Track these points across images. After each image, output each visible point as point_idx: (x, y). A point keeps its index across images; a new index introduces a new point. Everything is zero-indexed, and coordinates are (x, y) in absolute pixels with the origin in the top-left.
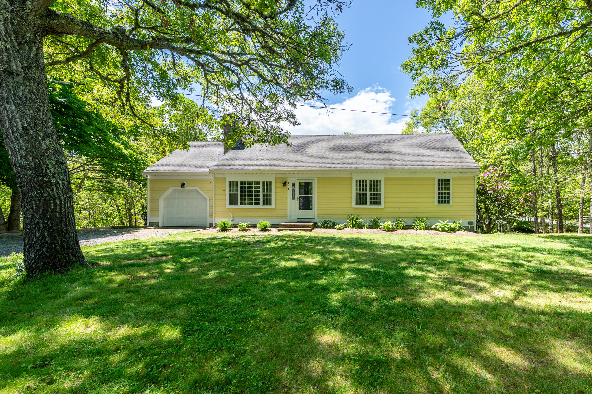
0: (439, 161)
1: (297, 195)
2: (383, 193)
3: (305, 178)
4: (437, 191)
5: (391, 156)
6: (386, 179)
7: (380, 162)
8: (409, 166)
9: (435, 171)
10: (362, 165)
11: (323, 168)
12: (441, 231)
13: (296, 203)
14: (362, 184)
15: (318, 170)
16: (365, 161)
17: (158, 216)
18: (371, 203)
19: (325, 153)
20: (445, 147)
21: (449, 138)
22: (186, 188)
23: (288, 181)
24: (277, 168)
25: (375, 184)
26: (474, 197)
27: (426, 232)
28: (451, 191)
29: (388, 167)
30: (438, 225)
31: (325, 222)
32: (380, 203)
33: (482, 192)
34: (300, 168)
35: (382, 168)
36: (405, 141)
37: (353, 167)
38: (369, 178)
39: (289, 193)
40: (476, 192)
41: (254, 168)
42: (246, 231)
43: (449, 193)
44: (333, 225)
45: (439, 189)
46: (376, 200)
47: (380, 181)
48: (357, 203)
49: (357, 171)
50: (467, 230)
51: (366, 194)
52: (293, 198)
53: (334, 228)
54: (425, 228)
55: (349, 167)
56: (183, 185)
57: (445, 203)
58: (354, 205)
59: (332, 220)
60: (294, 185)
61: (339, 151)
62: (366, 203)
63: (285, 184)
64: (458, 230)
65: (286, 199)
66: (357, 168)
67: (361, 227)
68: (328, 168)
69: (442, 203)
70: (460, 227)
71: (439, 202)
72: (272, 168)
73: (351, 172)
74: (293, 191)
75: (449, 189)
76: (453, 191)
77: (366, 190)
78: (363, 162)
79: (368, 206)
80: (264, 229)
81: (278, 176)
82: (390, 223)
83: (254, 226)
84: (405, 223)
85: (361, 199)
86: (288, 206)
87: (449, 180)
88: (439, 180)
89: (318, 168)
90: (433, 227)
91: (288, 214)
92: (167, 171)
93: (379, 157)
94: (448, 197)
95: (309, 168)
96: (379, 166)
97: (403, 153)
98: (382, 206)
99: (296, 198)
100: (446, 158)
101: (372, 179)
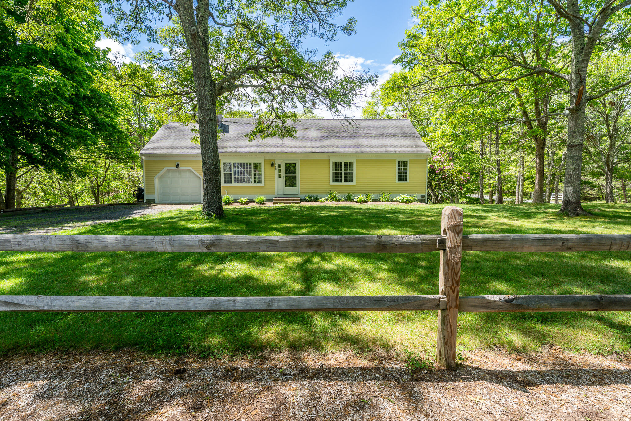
0: (399, 146)
1: (283, 174)
2: (354, 172)
3: (291, 160)
4: (397, 171)
5: (360, 141)
6: (357, 161)
7: (352, 147)
8: (376, 150)
9: (395, 155)
10: (338, 149)
11: (305, 151)
12: (402, 202)
13: (283, 181)
14: (338, 165)
15: (301, 153)
16: (340, 146)
17: (154, 193)
18: (345, 181)
19: (303, 137)
20: (404, 134)
21: (407, 124)
22: (181, 168)
23: (276, 163)
24: (266, 151)
25: (349, 165)
26: (425, 176)
27: (389, 203)
28: (408, 171)
29: (359, 151)
30: (399, 198)
31: (310, 197)
32: (352, 181)
33: (432, 171)
34: (286, 151)
35: (354, 152)
36: (370, 126)
37: (331, 151)
38: (343, 160)
39: (277, 172)
40: (427, 171)
41: (246, 152)
42: (247, 204)
43: (406, 173)
44: (316, 199)
45: (399, 169)
46: (349, 178)
47: (353, 163)
48: (333, 181)
49: (334, 154)
50: (420, 202)
51: (341, 174)
52: (280, 177)
53: (317, 201)
54: (388, 201)
55: (327, 151)
56: (177, 166)
57: (403, 180)
58: (331, 183)
59: (315, 195)
60: (280, 166)
61: (315, 135)
62: (341, 181)
63: (273, 165)
64: (413, 202)
65: (274, 178)
66: (333, 152)
67: (339, 200)
68: (309, 151)
69: (401, 180)
70: (415, 199)
71: (399, 180)
72: (262, 151)
73: (329, 155)
74: (280, 171)
75: (406, 169)
76: (410, 171)
77: (341, 170)
78: (337, 147)
79: (343, 183)
80: (261, 203)
81: (267, 158)
82: (361, 197)
83: (253, 201)
84: (372, 196)
85: (337, 178)
86: (276, 184)
87: (407, 162)
88: (399, 162)
89: (301, 151)
90: (395, 199)
91: (276, 191)
92: (162, 153)
93: (350, 142)
94: (406, 176)
95: (294, 151)
96: (351, 150)
97: (370, 139)
98: (354, 183)
99: (282, 177)
100: (404, 144)
101: (346, 161)
